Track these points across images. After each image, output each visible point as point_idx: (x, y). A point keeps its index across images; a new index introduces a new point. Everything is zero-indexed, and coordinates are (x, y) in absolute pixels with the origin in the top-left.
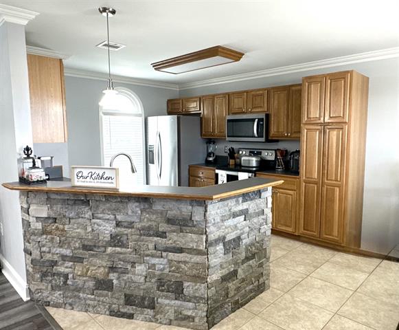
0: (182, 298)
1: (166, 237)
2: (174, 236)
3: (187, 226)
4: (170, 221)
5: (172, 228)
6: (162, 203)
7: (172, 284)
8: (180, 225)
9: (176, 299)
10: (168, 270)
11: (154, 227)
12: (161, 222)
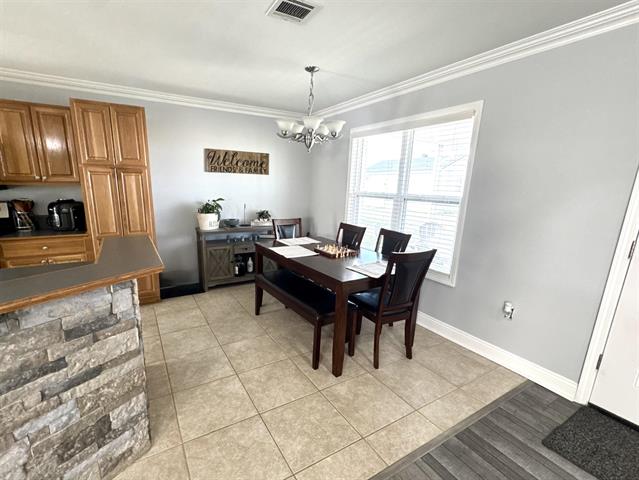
0: (110, 438)
1: (66, 365)
2: (83, 355)
3: (107, 326)
4: (71, 334)
5: (79, 343)
6: (47, 308)
7: (91, 431)
8: (93, 331)
9: (99, 448)
10: (78, 415)
11: (33, 360)
12: (50, 344)
